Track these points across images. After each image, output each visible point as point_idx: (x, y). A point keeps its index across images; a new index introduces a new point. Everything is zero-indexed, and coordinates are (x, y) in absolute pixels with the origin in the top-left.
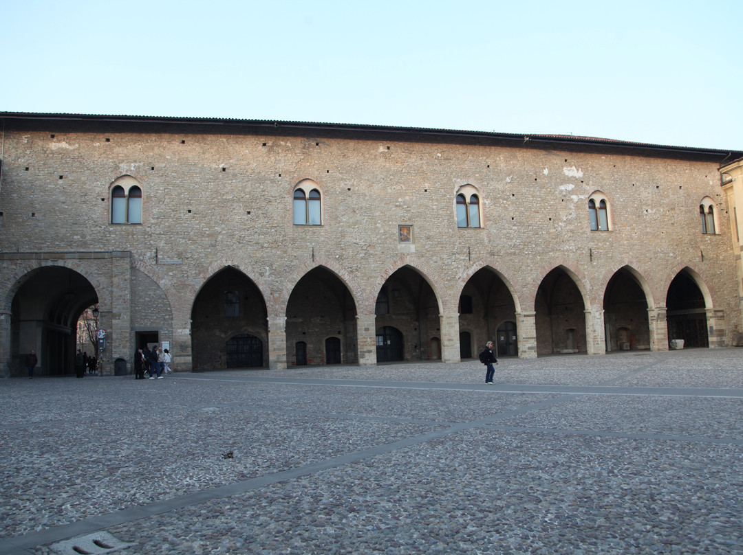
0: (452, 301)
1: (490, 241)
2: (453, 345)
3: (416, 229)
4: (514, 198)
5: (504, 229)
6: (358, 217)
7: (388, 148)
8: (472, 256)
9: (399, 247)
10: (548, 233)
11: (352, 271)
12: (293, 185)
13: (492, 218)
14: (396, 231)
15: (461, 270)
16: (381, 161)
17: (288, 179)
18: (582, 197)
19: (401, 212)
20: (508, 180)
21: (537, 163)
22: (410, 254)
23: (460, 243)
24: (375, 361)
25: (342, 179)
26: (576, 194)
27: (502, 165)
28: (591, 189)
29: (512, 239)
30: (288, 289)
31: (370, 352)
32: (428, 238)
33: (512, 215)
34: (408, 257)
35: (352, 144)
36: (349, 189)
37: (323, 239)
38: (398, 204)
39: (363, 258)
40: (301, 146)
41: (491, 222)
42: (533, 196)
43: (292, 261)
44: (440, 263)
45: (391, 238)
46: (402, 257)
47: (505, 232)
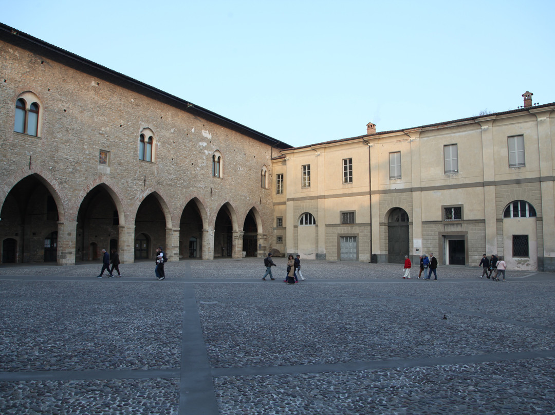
0: (131, 216)
1: (158, 173)
2: (130, 250)
3: (112, 156)
4: (174, 145)
5: (167, 166)
6: (70, 137)
7: (98, 84)
8: (146, 182)
9: (99, 168)
10: (191, 174)
11: (61, 183)
12: (17, 93)
13: (161, 157)
14: (97, 154)
15: (139, 193)
16: (92, 93)
17: (13, 87)
18: (210, 152)
19: (102, 140)
20: (172, 131)
21: (189, 123)
22: (106, 175)
23: (140, 172)
24: (74, 261)
25: (61, 100)
26: (207, 150)
27: (170, 119)
28: (215, 148)
29: (171, 174)
30: (4, 192)
31: (70, 253)
32: (120, 164)
33: (172, 156)
34: (105, 177)
35: (71, 72)
36: (65, 111)
37: (40, 150)
38: (101, 132)
39: (71, 173)
40: (28, 59)
41: (160, 160)
42: (185, 146)
43: (10, 165)
44: (126, 185)
45: (93, 159)
46: (100, 176)
47: (167, 168)
